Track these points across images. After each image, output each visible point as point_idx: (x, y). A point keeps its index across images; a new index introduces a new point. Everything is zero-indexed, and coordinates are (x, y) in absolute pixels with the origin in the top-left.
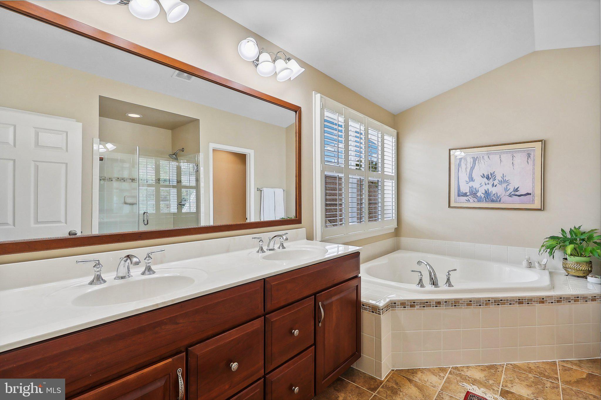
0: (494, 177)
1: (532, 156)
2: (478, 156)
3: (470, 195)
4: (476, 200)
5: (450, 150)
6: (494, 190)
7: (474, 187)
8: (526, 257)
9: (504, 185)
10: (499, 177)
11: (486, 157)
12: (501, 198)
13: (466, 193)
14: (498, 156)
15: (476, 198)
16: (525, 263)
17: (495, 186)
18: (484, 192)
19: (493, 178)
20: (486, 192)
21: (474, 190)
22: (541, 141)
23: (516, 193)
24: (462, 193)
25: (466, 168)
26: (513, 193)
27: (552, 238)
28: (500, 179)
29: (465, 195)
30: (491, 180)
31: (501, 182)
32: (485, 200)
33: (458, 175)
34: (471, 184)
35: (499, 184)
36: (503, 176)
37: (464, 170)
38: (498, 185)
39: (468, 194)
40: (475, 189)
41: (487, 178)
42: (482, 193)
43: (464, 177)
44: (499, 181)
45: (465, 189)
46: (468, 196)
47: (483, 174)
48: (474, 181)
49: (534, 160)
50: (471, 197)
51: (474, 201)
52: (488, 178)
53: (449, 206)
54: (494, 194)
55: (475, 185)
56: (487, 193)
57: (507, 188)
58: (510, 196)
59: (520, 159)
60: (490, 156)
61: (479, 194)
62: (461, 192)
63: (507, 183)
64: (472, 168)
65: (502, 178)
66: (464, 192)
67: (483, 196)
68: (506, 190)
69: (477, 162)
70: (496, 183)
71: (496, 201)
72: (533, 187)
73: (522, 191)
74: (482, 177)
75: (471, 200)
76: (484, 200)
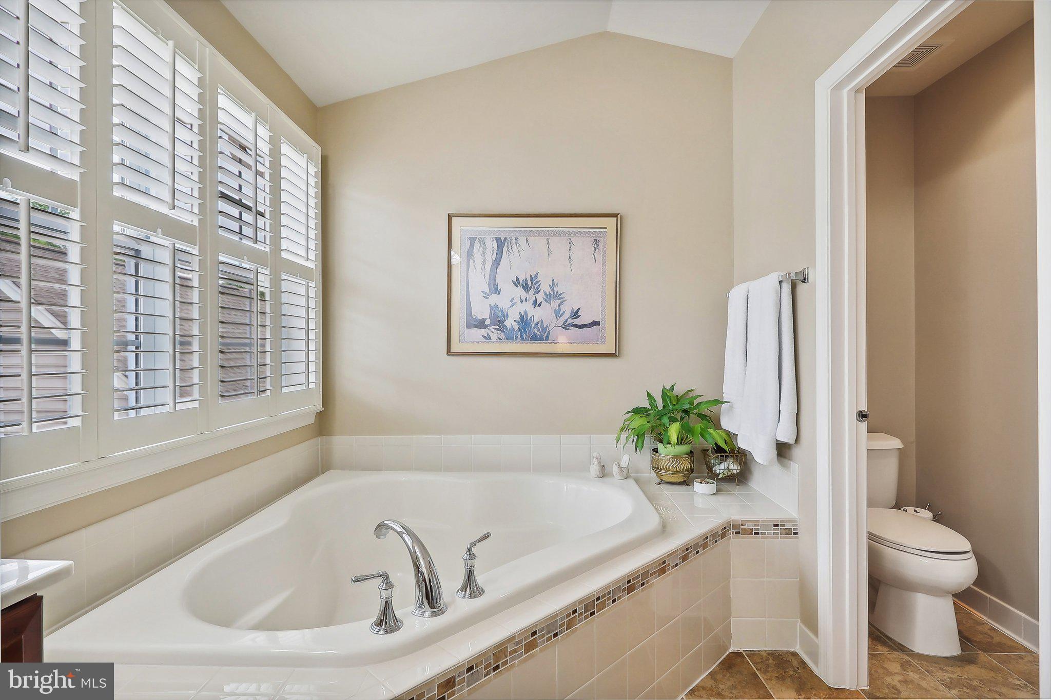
0: (537, 285)
1: (601, 245)
2: (508, 238)
3: (493, 324)
4: (503, 336)
5: (450, 217)
6: (537, 315)
7: (500, 306)
8: (595, 455)
9: (555, 304)
10: (545, 287)
11: (522, 240)
12: (549, 333)
13: (484, 320)
14: (544, 241)
15: (503, 332)
16: (594, 469)
17: (539, 306)
18: (518, 318)
19: (534, 287)
20: (522, 318)
21: (500, 314)
22: (615, 215)
23: (575, 322)
24: (476, 320)
25: (484, 263)
26: (570, 321)
27: (637, 411)
28: (548, 290)
29: (481, 324)
30: (532, 291)
31: (549, 298)
32: (521, 336)
33: (467, 277)
34: (494, 299)
35: (546, 300)
36: (553, 285)
37: (479, 266)
38: (544, 303)
39: (488, 322)
40: (502, 311)
41: (523, 287)
42: (515, 321)
43: (479, 282)
44: (545, 293)
45: (482, 311)
46: (486, 327)
47: (517, 279)
48: (499, 293)
49: (605, 253)
50: (494, 330)
51: (500, 339)
52: (526, 288)
53: (449, 352)
54: (537, 324)
55: (502, 301)
56: (524, 321)
57: (559, 309)
58: (565, 326)
59: (582, 247)
60: (531, 239)
61: (509, 323)
62: (474, 317)
63: (560, 299)
64: (497, 262)
65: (551, 287)
66: (480, 318)
67: (516, 327)
68: (558, 314)
69: (505, 249)
70: (540, 297)
71: (541, 339)
72: (603, 310)
73: (585, 319)
74: (515, 284)
75: (494, 337)
76: (519, 337)
